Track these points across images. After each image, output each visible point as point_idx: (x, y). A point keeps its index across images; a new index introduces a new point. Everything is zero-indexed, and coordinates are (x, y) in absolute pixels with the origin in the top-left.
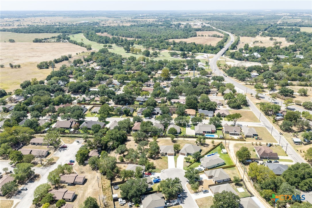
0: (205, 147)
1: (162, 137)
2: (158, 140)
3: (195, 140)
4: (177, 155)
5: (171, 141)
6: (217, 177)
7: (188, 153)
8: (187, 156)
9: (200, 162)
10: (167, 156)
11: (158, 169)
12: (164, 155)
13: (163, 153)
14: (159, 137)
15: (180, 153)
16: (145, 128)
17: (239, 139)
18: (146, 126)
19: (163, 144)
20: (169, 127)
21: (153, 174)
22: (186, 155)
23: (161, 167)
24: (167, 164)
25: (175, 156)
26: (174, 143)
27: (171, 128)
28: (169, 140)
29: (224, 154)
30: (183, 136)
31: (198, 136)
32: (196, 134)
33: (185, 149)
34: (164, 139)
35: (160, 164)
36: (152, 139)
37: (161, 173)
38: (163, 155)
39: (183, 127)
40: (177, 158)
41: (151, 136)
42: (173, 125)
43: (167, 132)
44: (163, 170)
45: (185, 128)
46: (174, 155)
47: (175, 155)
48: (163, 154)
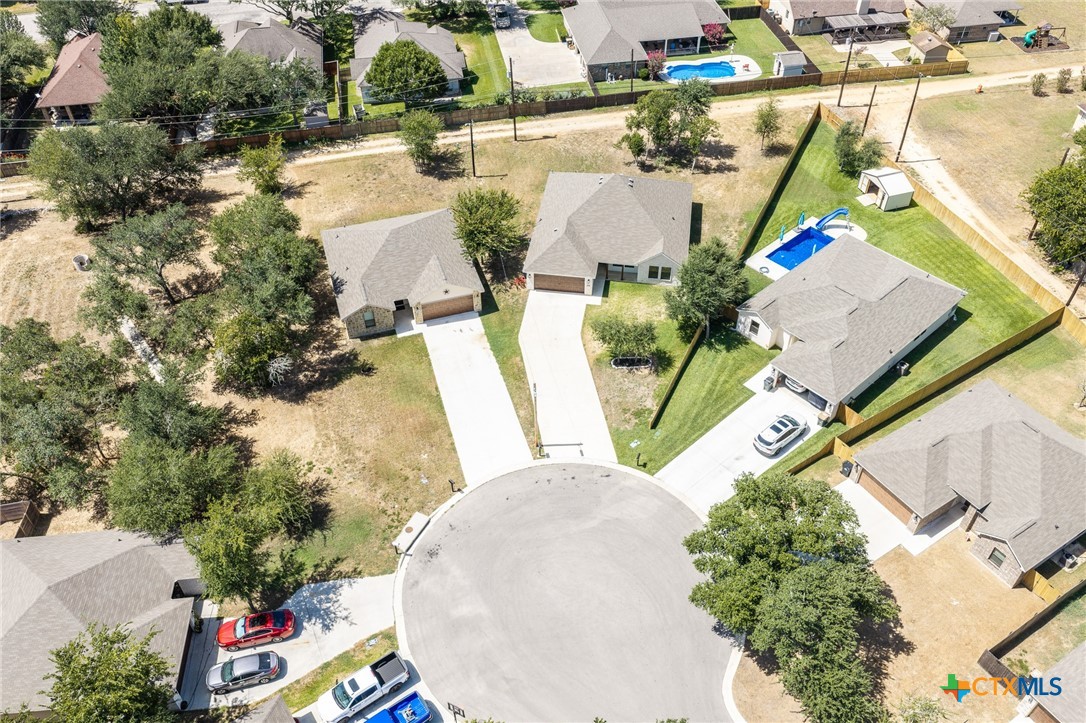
0: (706, 170)
1: (319, 140)
2: (292, 172)
3: (615, 121)
4: (502, 298)
5: (411, 168)
6: (1034, 518)
7: (603, 267)
8: (597, 300)
9: (742, 341)
10: (417, 327)
11: (359, 524)
12: (378, 329)
13: (367, 308)
14: (296, 143)
15: (530, 282)
16: (146, 77)
17: (916, 62)
18: (153, 57)
19: (350, 205)
20: (369, 46)
21: (313, 613)
22: (588, 289)
23: (384, 488)
24: (434, 428)
25: (493, 317)
26: (443, 176)
27: (386, 48)
28: (393, 157)
29: (896, 217)
30: (500, 102)
31: (612, 86)
32: (597, 73)
33: (571, 231)
34: (345, 151)
35: (370, 439)
36: (234, 170)
37: (405, 563)
38: (370, 328)
39: (468, 29)
40: (513, 332)
41: (223, 149)
42: (391, 25)
43: (356, 93)
44: (417, 520)
45: (486, 39)
46: (478, 303)
47: (489, 305)
48: (371, 323)
